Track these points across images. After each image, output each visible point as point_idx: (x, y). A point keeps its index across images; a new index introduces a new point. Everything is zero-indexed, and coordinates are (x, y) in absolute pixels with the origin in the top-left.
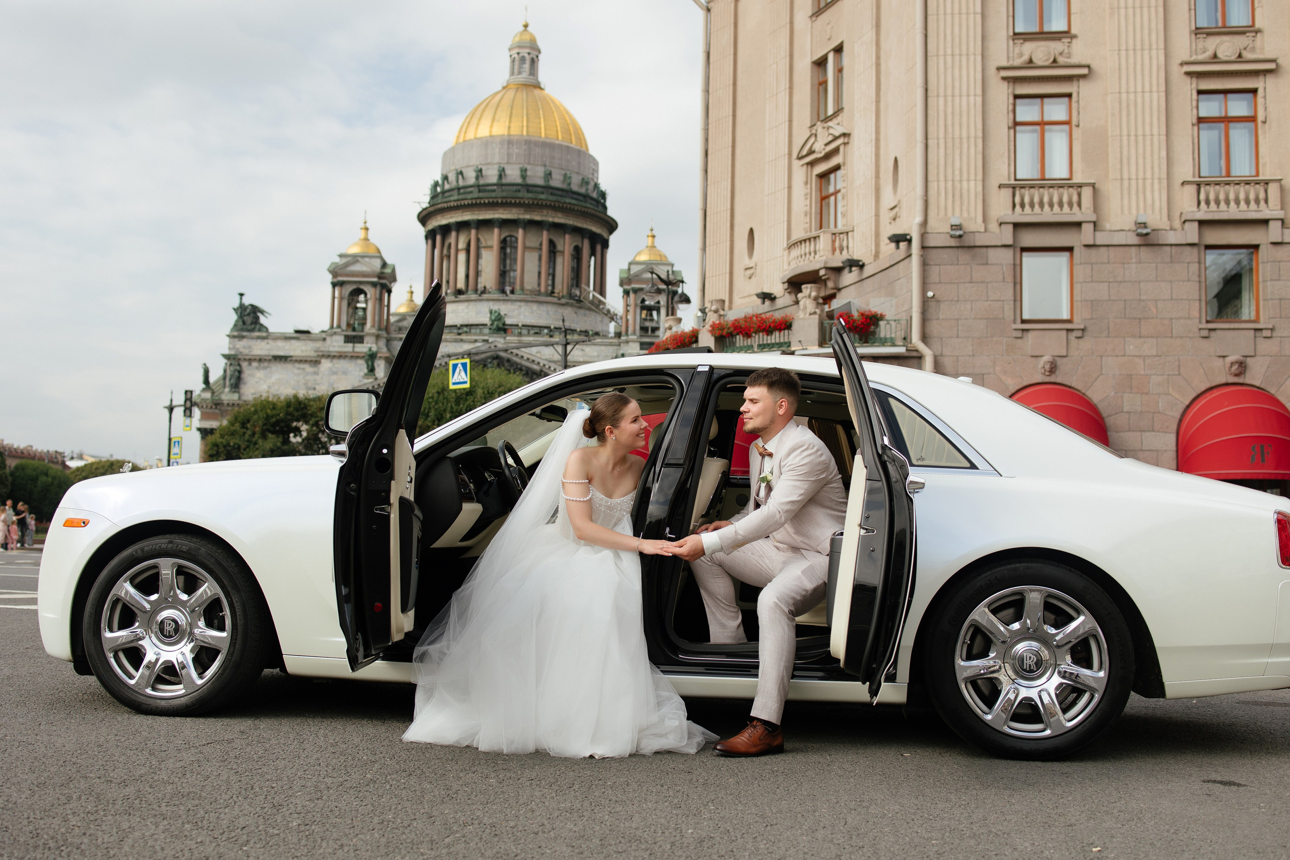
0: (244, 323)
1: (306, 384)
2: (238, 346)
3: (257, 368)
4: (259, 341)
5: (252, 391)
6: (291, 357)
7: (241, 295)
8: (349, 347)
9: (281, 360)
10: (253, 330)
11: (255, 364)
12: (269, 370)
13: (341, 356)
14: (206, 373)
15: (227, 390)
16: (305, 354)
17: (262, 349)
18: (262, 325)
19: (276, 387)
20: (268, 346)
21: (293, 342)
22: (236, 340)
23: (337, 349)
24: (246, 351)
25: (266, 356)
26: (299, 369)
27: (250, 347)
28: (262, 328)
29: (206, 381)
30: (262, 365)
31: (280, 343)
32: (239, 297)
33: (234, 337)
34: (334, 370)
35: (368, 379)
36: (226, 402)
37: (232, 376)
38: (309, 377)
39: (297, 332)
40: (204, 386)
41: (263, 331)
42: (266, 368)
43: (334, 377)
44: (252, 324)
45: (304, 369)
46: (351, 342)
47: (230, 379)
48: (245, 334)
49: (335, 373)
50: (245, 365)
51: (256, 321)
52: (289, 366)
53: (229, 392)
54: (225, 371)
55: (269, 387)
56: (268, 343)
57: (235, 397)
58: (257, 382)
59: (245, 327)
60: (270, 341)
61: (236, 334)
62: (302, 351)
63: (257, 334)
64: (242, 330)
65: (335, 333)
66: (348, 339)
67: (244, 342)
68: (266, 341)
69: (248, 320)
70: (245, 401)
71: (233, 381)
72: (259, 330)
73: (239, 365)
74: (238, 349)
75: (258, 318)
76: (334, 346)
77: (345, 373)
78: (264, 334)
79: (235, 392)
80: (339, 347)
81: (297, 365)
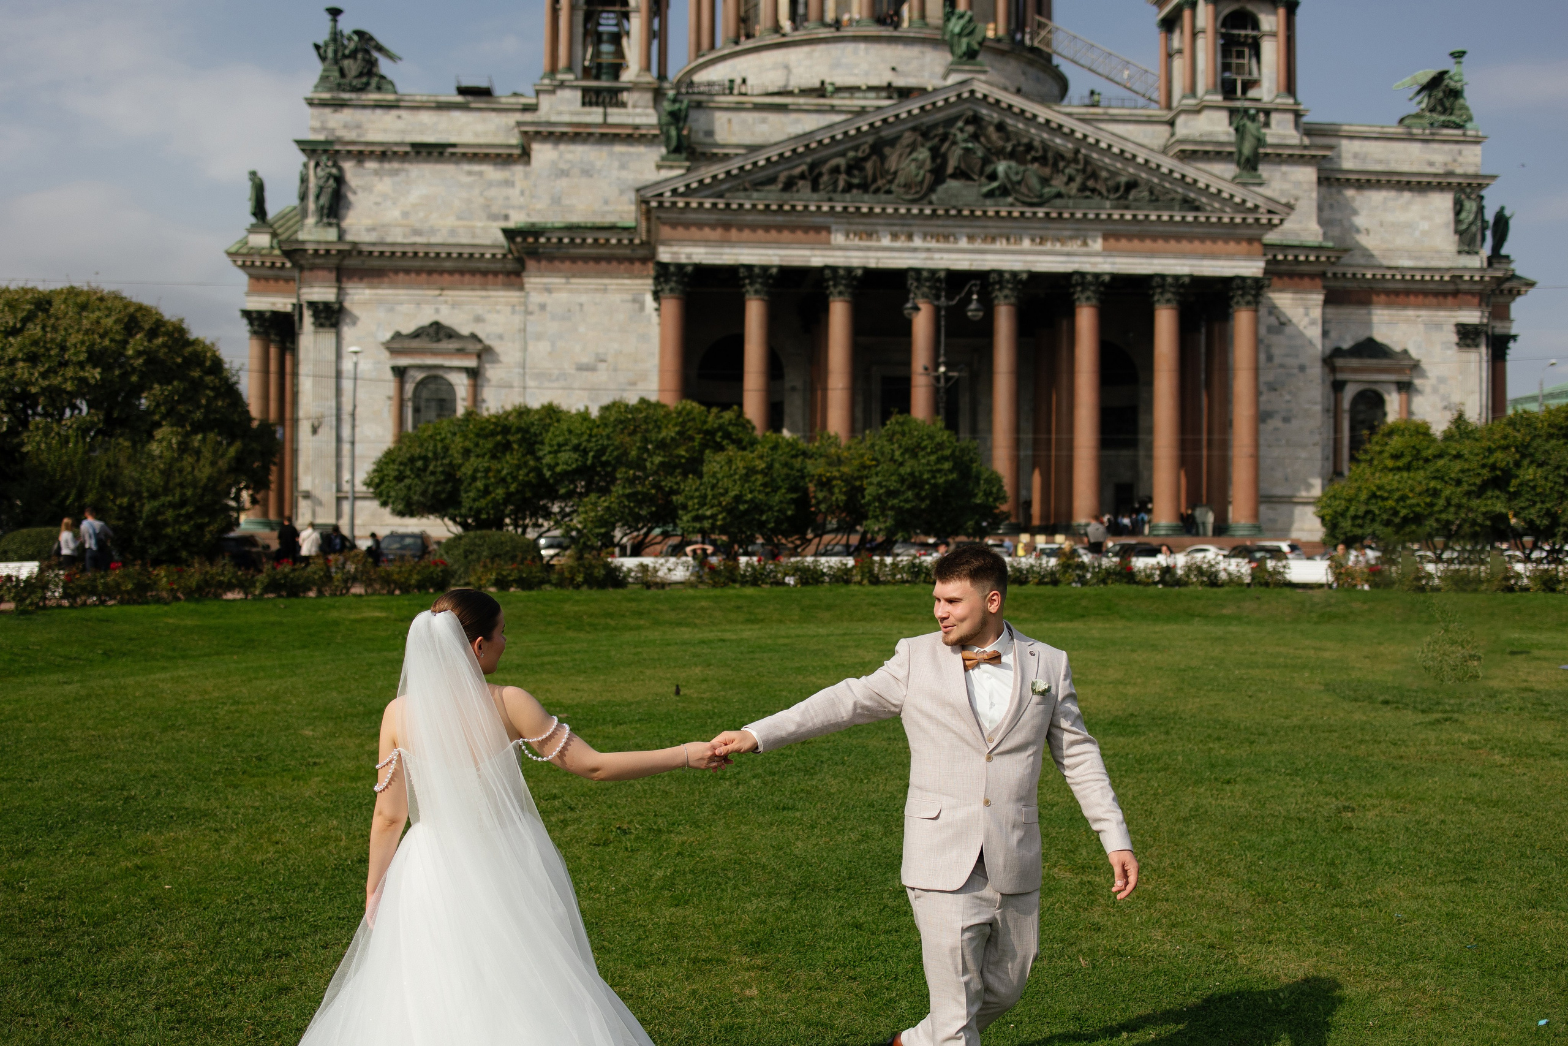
0: (342, 73)
1: (487, 207)
2: (331, 124)
3: (376, 173)
4: (379, 112)
5: (368, 222)
6: (454, 145)
7: (335, 13)
8: (595, 115)
9: (430, 154)
10: (363, 89)
11: (371, 165)
12: (402, 177)
13: (578, 135)
14: (259, 190)
15: (311, 220)
16: (482, 140)
17: (385, 131)
18: (383, 77)
19: (421, 214)
20: (400, 125)
21: (457, 115)
22: (327, 111)
23: (566, 118)
24: (350, 135)
25: (397, 144)
26: (470, 173)
27: (358, 126)
28: (383, 83)
29: (259, 210)
30: (387, 166)
31: (426, 117)
32: (328, 17)
33: (323, 104)
34: (563, 166)
35: (671, 167)
36: (310, 248)
37: (321, 189)
38: (493, 192)
39: (462, 91)
40: (253, 220)
41: (387, 92)
42: (395, 173)
43: (563, 183)
44: (360, 75)
45: (481, 174)
46: (597, 104)
47: (318, 197)
48: (346, 96)
49: (564, 173)
50: (348, 166)
51: (369, 69)
52: (449, 170)
53: (317, 223)
54: (304, 180)
55: (405, 214)
56: (399, 117)
57: (331, 234)
58: (377, 204)
59: (344, 81)
60: (403, 113)
61: (326, 96)
62: (476, 135)
63: (374, 96)
64: (340, 87)
65: (562, 85)
66: (591, 97)
67: (346, 115)
68: (394, 113)
69: (352, 67)
70: (355, 244)
71: (324, 200)
72: (379, 89)
73: (335, 165)
74: (333, 130)
75: (372, 63)
76: (560, 113)
77: (587, 173)
78: (391, 97)
79: (330, 225)
80: (572, 113)
81: (466, 167)
